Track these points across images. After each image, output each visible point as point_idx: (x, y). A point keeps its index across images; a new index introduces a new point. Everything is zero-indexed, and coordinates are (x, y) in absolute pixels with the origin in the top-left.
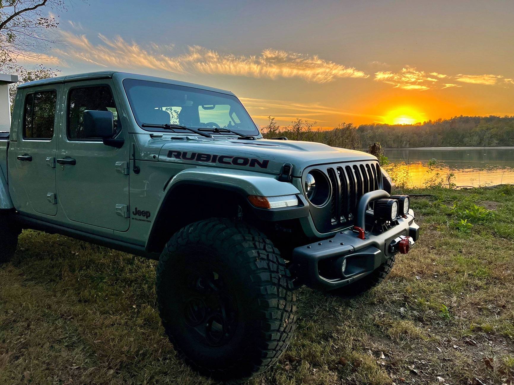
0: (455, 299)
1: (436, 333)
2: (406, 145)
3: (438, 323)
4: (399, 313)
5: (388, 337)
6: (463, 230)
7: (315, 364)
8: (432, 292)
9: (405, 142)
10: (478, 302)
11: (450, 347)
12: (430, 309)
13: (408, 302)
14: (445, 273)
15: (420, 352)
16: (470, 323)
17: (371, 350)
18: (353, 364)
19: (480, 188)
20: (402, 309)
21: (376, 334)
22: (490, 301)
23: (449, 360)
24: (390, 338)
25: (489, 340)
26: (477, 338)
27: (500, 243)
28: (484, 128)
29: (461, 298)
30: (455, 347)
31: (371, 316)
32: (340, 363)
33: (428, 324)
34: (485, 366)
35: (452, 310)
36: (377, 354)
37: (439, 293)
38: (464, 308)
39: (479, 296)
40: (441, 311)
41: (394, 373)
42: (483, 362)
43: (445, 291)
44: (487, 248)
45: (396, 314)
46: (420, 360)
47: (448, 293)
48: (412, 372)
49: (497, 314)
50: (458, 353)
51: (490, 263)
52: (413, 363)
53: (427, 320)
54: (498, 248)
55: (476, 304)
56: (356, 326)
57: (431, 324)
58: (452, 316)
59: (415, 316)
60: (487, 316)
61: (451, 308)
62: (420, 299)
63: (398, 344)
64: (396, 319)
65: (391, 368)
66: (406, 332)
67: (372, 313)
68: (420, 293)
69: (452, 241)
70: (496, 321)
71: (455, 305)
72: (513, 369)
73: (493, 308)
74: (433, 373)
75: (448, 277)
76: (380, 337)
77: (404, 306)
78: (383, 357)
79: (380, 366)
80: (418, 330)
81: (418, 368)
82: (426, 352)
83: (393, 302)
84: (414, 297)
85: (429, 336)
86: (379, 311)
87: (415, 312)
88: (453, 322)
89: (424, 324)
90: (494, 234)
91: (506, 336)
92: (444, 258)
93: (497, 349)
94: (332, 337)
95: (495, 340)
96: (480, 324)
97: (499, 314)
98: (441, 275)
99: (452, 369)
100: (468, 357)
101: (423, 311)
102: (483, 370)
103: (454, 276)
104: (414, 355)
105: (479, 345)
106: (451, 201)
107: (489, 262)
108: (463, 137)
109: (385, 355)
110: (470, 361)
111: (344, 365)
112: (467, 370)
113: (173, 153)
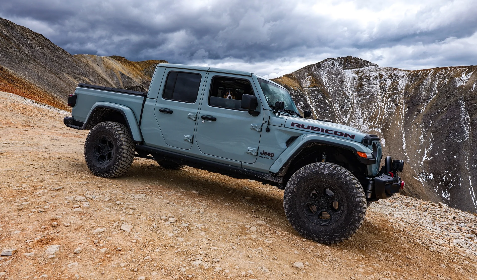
113: (295, 124)
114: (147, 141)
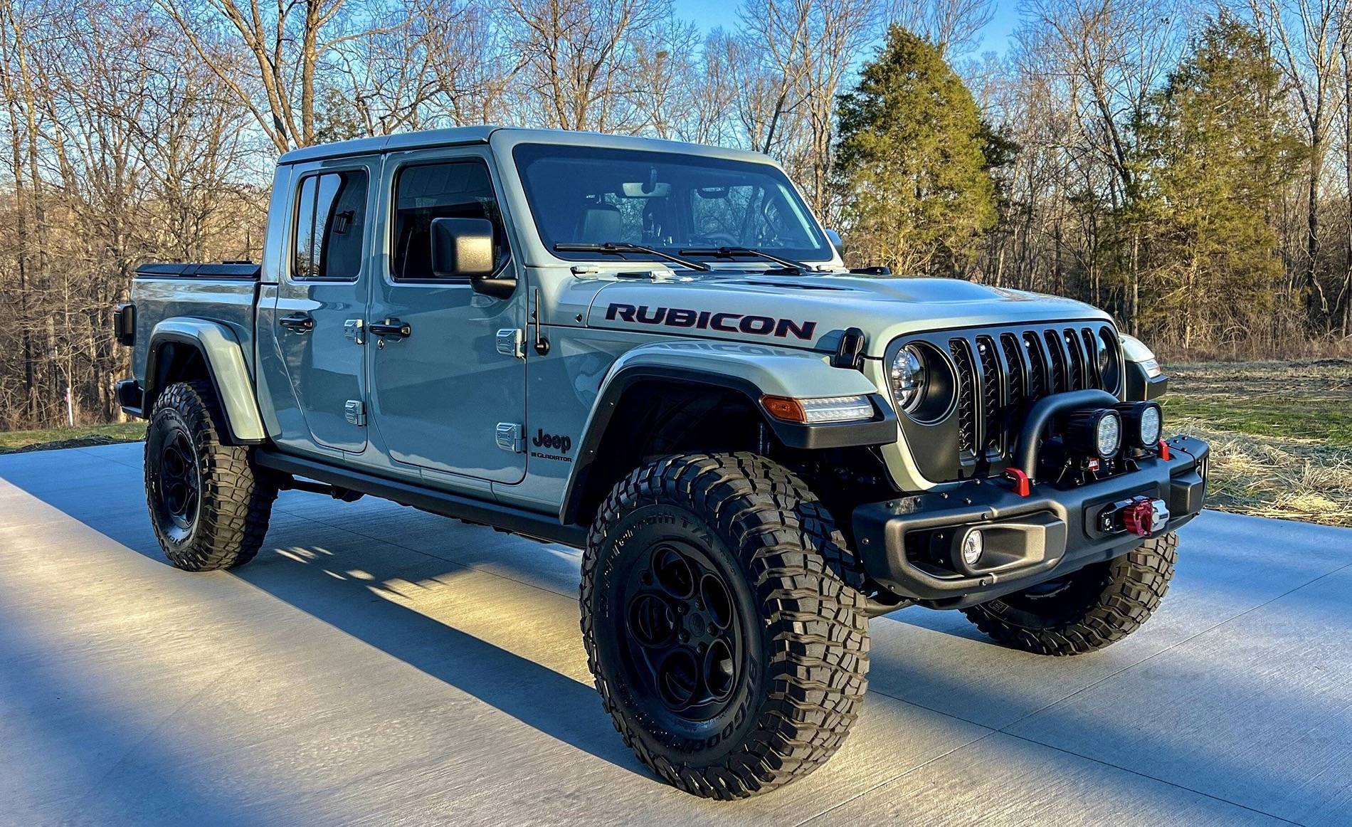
113: (619, 309)
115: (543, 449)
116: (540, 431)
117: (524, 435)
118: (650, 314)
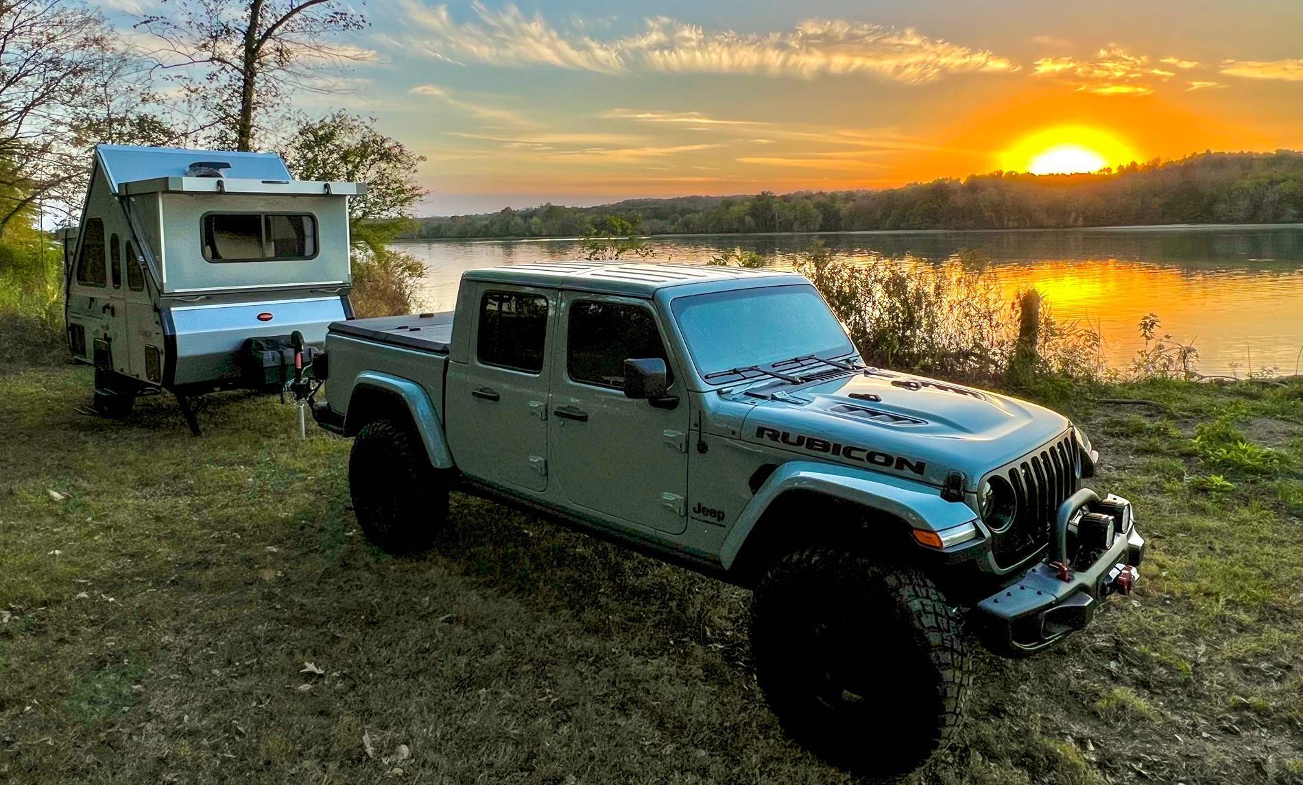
0: (1202, 649)
1: (1172, 710)
2: (1076, 220)
3: (1175, 693)
4: (1109, 671)
5: (1095, 714)
6: (1217, 497)
7: (990, 755)
8: (1163, 634)
9: (1073, 215)
10: (1244, 657)
11: (1197, 734)
12: (1161, 666)
13: (1124, 653)
14: (1185, 596)
15: (1149, 742)
16: (1230, 694)
17: (1072, 736)
18: (1047, 758)
19: (1252, 382)
20: (1113, 665)
21: (1075, 709)
22: (1264, 655)
23: (1195, 757)
24: (1098, 717)
25: (1262, 726)
26: (1240, 723)
27: (1287, 531)
28: (1265, 181)
29: (1213, 647)
30: (1205, 735)
31: (1062, 676)
32: (1027, 755)
33: (1158, 694)
34: (1254, 771)
35: (1198, 669)
36: (1081, 742)
37: (1175, 637)
38: (1220, 667)
39: (1246, 644)
40: (1181, 671)
41: (1112, 775)
42: (1250, 763)
43: (1185, 632)
44: (1261, 540)
45: (1102, 673)
46: (1149, 754)
47: (1191, 635)
48: (1139, 774)
49: (1276, 680)
50: (1210, 746)
51: (1267, 575)
52: (1138, 760)
53: (1156, 686)
54: (1283, 542)
55: (1240, 661)
56: (1041, 694)
57: (1164, 694)
58: (1197, 681)
59: (1136, 678)
60: (1258, 683)
61: (1197, 665)
62: (1143, 646)
63: (1111, 727)
64: (1104, 681)
65: (1106, 767)
66: (1123, 707)
67: (1062, 669)
68: (1143, 635)
69: (1196, 521)
70: (1274, 694)
71: (1203, 660)
72: (1300, 777)
73: (1271, 669)
74: (1172, 777)
75: (1190, 604)
76: (1081, 713)
77: (1115, 658)
78: (1091, 748)
79: (1090, 762)
80: (1142, 704)
81: (1147, 767)
82: (1156, 742)
83: (1097, 651)
84: (1131, 643)
85: (1162, 715)
86: (1074, 666)
87: (1135, 670)
88: (1201, 691)
89: (1151, 692)
90: (1276, 507)
91: (1290, 722)
92: (1180, 563)
93: (1275, 742)
94: (1005, 711)
95: (1271, 728)
96: (1246, 698)
97: (1279, 680)
98: (1178, 600)
99: (1202, 771)
100: (1226, 753)
101: (1148, 669)
102: (1252, 776)
103: (1199, 602)
104: (1140, 746)
105: (1244, 734)
106: (1191, 417)
107: (1265, 574)
108: (1214, 200)
109: (1094, 745)
110: (1229, 761)
111: (1033, 758)
112: (1224, 775)
113: (766, 432)
114: (461, 467)
115: (701, 516)
116: (699, 505)
117: (686, 505)
118: (793, 439)
